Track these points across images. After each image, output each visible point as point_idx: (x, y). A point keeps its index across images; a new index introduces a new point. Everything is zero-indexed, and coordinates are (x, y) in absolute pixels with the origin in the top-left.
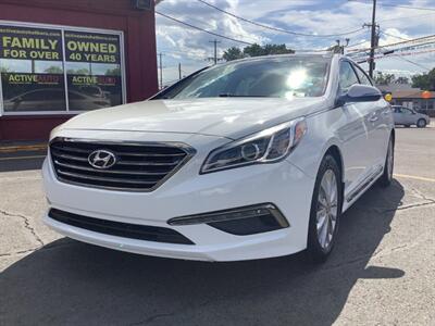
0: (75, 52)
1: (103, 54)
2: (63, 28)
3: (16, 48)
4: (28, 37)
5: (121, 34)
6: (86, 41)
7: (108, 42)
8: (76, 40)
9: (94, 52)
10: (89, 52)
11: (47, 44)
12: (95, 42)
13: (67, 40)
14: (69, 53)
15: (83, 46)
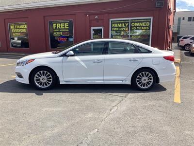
0: (134, 27)
1: (144, 27)
2: (130, 19)
3: (116, 27)
4: (119, 23)
5: (152, 18)
6: (138, 22)
7: (146, 22)
8: (134, 22)
9: (141, 26)
10: (139, 26)
11: (125, 25)
12: (141, 22)
13: (131, 23)
14: (131, 27)
15: (137, 24)
